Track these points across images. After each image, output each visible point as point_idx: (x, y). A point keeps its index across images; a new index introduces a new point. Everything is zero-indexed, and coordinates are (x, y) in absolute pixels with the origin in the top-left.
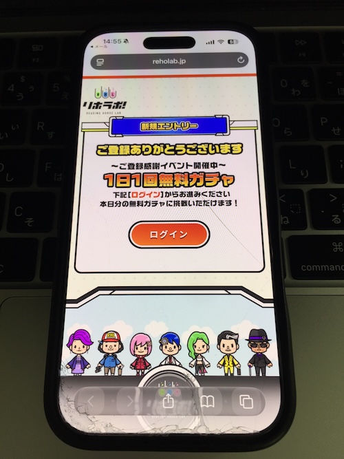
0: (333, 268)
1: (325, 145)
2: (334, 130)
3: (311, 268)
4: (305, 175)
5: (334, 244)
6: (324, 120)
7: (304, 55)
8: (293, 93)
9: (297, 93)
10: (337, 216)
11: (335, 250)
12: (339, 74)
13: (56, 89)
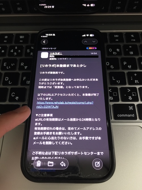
1: (126, 72)
2: (129, 66)
3: (121, 116)
4: (118, 82)
5: (130, 107)
6: (125, 63)
7: (118, 40)
8: (114, 53)
9: (115, 53)
10: (131, 97)
11: (130, 109)
12: (130, 47)
13: (28, 51)
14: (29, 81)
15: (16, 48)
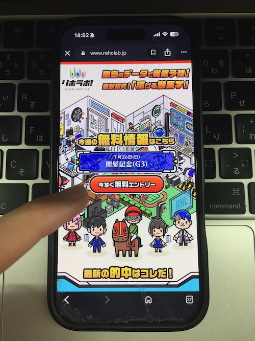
0: (231, 207)
2: (240, 102)
3: (216, 207)
4: (217, 137)
5: (234, 190)
6: (234, 94)
7: (222, 38)
8: (212, 71)
9: (215, 71)
10: (237, 169)
11: (234, 194)
12: (248, 55)
13: (34, 66)
14: (42, 137)
15: (8, 58)
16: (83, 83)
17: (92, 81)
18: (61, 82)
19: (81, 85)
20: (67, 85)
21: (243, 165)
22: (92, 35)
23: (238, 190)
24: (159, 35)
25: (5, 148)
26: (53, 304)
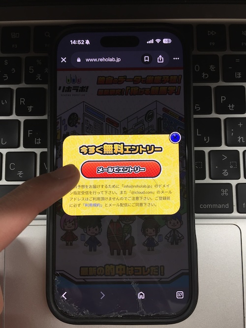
0: (220, 206)
2: (230, 106)
3: (206, 206)
4: (207, 140)
5: (222, 190)
6: (223, 98)
7: (214, 44)
8: (203, 76)
9: (206, 76)
10: (226, 170)
11: (223, 194)
12: (238, 60)
13: (31, 71)
14: (39, 140)
15: (6, 63)
16: (79, 88)
17: (88, 87)
18: (58, 89)
19: (77, 91)
20: (63, 91)
21: (231, 167)
22: (88, 42)
23: (226, 190)
24: (152, 41)
25: (4, 151)
26: (51, 301)
